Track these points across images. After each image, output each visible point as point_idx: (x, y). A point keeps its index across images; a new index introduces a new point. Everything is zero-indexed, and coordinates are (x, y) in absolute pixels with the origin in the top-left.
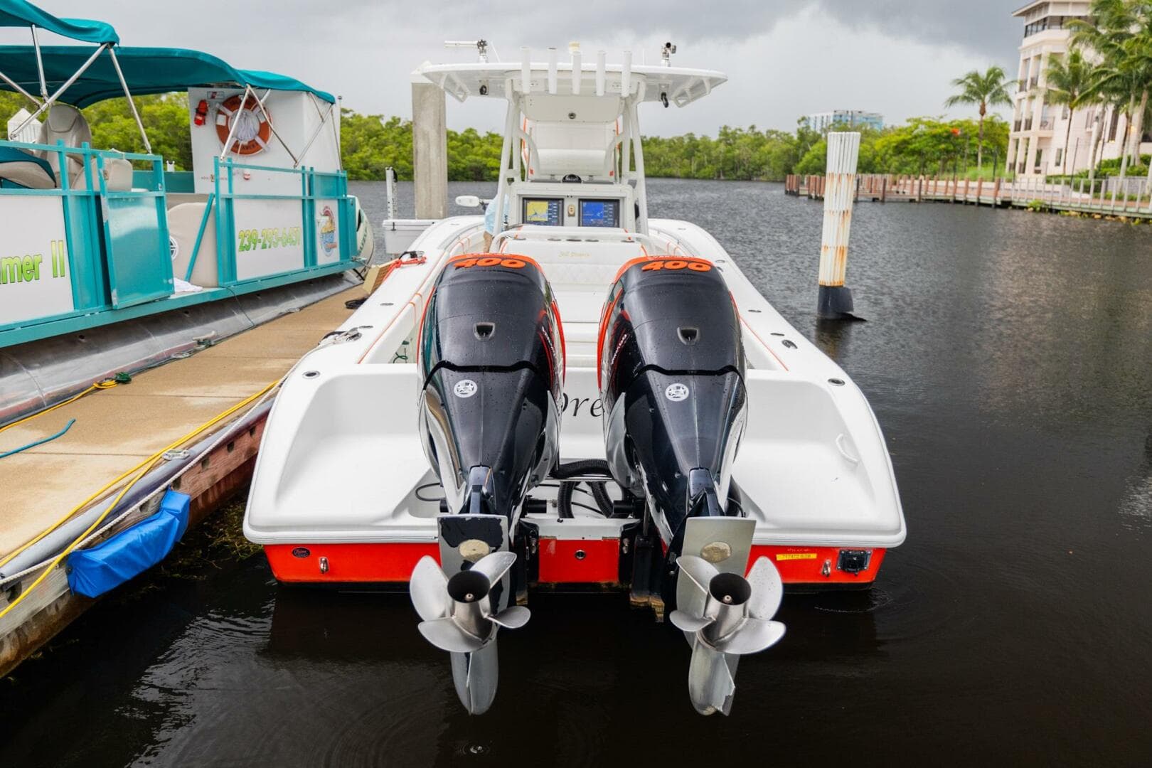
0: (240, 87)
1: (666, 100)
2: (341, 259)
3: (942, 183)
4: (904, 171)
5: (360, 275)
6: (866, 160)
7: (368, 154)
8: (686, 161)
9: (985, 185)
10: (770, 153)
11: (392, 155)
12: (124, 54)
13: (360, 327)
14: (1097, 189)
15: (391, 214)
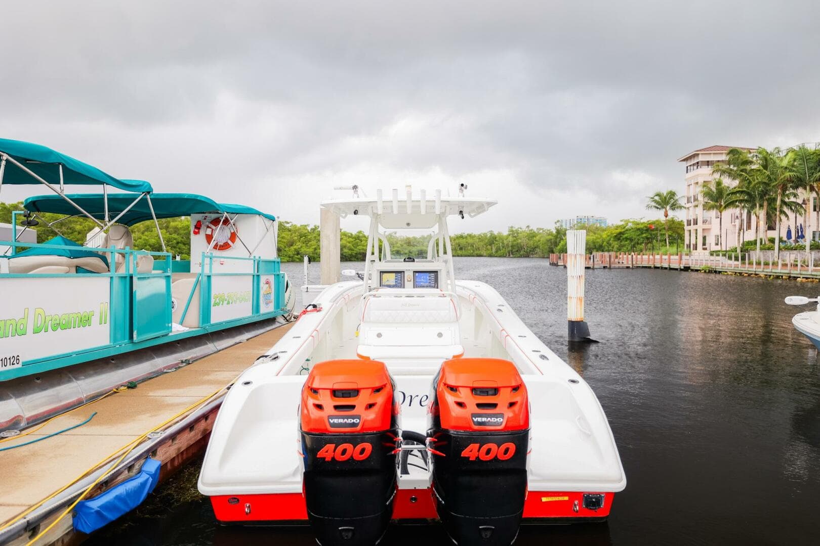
0: (221, 213)
1: (462, 215)
2: (275, 309)
3: (645, 257)
4: (623, 250)
5: (286, 318)
6: (598, 244)
7: (300, 247)
8: (489, 247)
9: (672, 257)
10: (539, 241)
11: (314, 247)
12: (156, 197)
13: (279, 352)
14: (743, 259)
15: (306, 282)
